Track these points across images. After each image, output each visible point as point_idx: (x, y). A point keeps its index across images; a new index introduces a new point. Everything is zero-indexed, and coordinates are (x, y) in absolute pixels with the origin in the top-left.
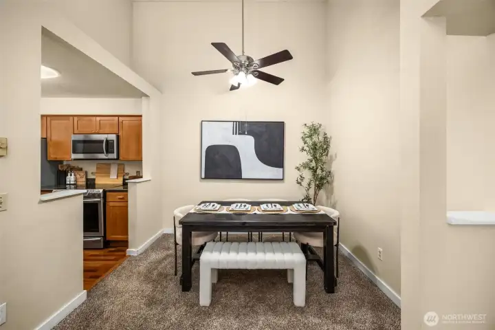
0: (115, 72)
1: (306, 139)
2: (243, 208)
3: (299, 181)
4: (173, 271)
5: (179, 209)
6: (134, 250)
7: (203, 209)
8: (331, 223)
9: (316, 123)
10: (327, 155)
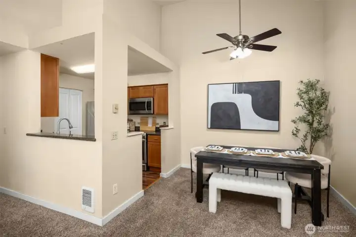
0: (154, 59)
1: (303, 95)
2: (240, 151)
3: (295, 132)
4: (190, 190)
5: (195, 148)
6: (164, 174)
7: (210, 149)
8: (318, 167)
9: (313, 79)
10: (326, 109)
